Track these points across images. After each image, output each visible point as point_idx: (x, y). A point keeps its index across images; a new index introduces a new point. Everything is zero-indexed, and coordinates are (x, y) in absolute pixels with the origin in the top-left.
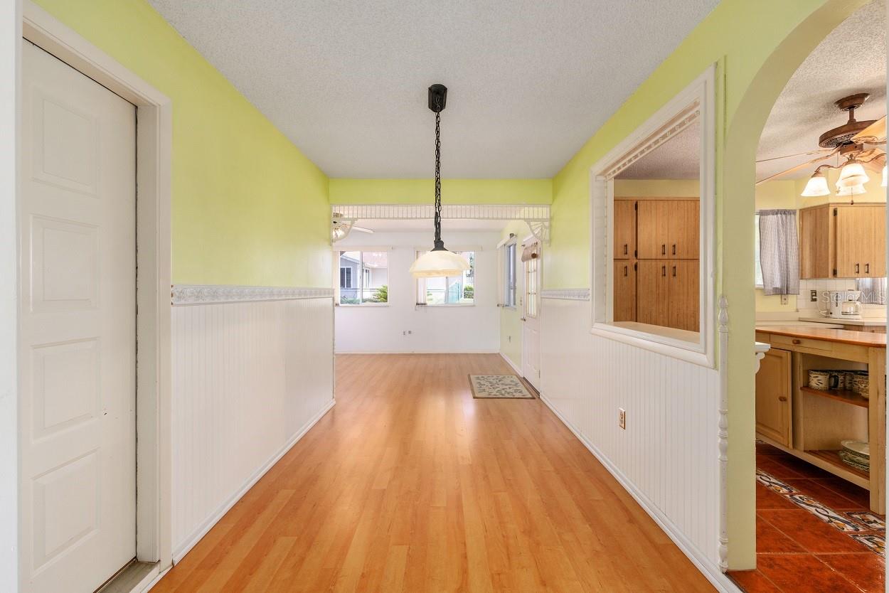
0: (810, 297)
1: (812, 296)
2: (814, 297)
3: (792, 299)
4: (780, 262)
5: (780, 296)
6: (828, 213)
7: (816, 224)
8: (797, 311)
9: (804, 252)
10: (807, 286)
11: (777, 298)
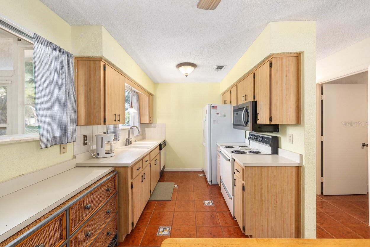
0: (82, 142)
1: (85, 140)
2: (86, 142)
3: (70, 147)
4: (60, 107)
5: (59, 145)
6: (100, 67)
7: (90, 75)
8: (74, 157)
9: (79, 100)
10: (81, 131)
11: (57, 148)
